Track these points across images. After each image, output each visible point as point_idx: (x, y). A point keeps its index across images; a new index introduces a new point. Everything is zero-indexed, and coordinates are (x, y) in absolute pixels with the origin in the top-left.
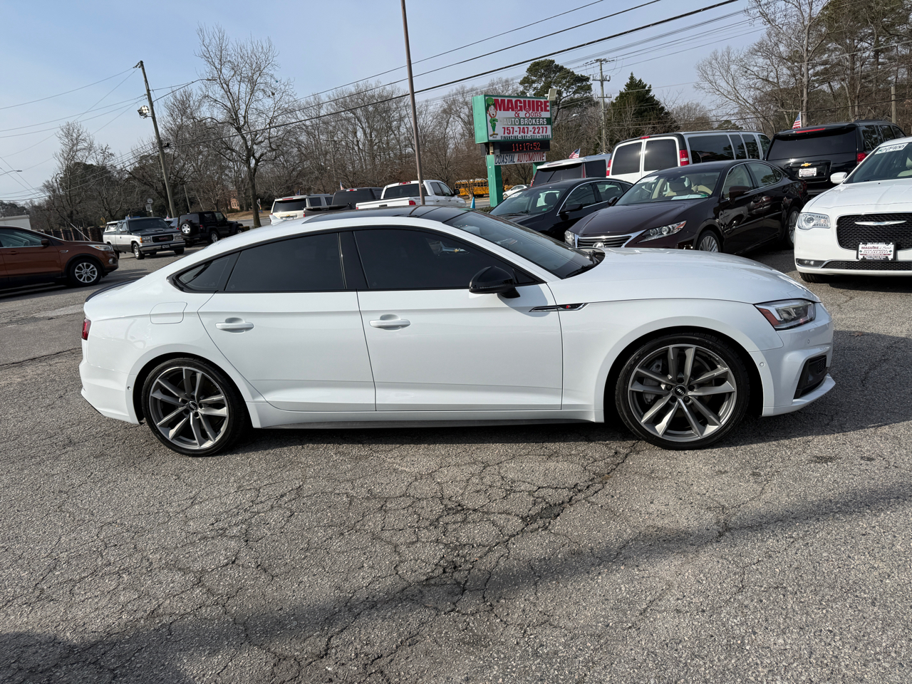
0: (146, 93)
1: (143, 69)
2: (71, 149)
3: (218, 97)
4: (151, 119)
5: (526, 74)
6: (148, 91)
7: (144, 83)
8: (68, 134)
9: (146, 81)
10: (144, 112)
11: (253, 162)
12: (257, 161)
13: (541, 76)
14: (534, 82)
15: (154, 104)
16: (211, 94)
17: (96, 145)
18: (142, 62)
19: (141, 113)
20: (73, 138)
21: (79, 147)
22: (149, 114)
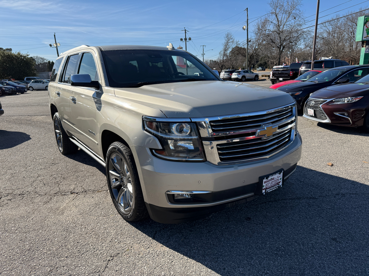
0: (247, 20)
1: (247, 11)
2: (227, 42)
4: (246, 31)
8: (227, 36)
12: (284, 47)
15: (249, 25)
18: (247, 8)
19: (243, 28)
20: (229, 38)
21: (229, 41)
22: (246, 29)
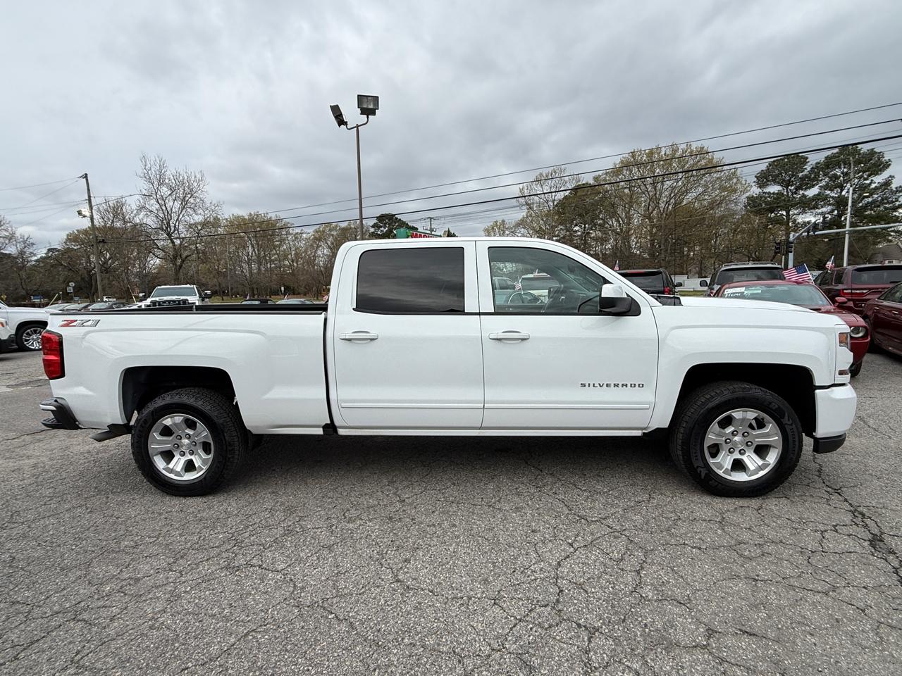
0: (87, 198)
1: (87, 180)
3: (154, 209)
5: (376, 221)
6: (90, 197)
7: (86, 191)
9: (89, 190)
10: (83, 213)
11: (179, 261)
12: (183, 261)
13: (385, 224)
14: (381, 227)
16: (147, 206)
17: (18, 235)
18: (86, 174)
19: (80, 213)
